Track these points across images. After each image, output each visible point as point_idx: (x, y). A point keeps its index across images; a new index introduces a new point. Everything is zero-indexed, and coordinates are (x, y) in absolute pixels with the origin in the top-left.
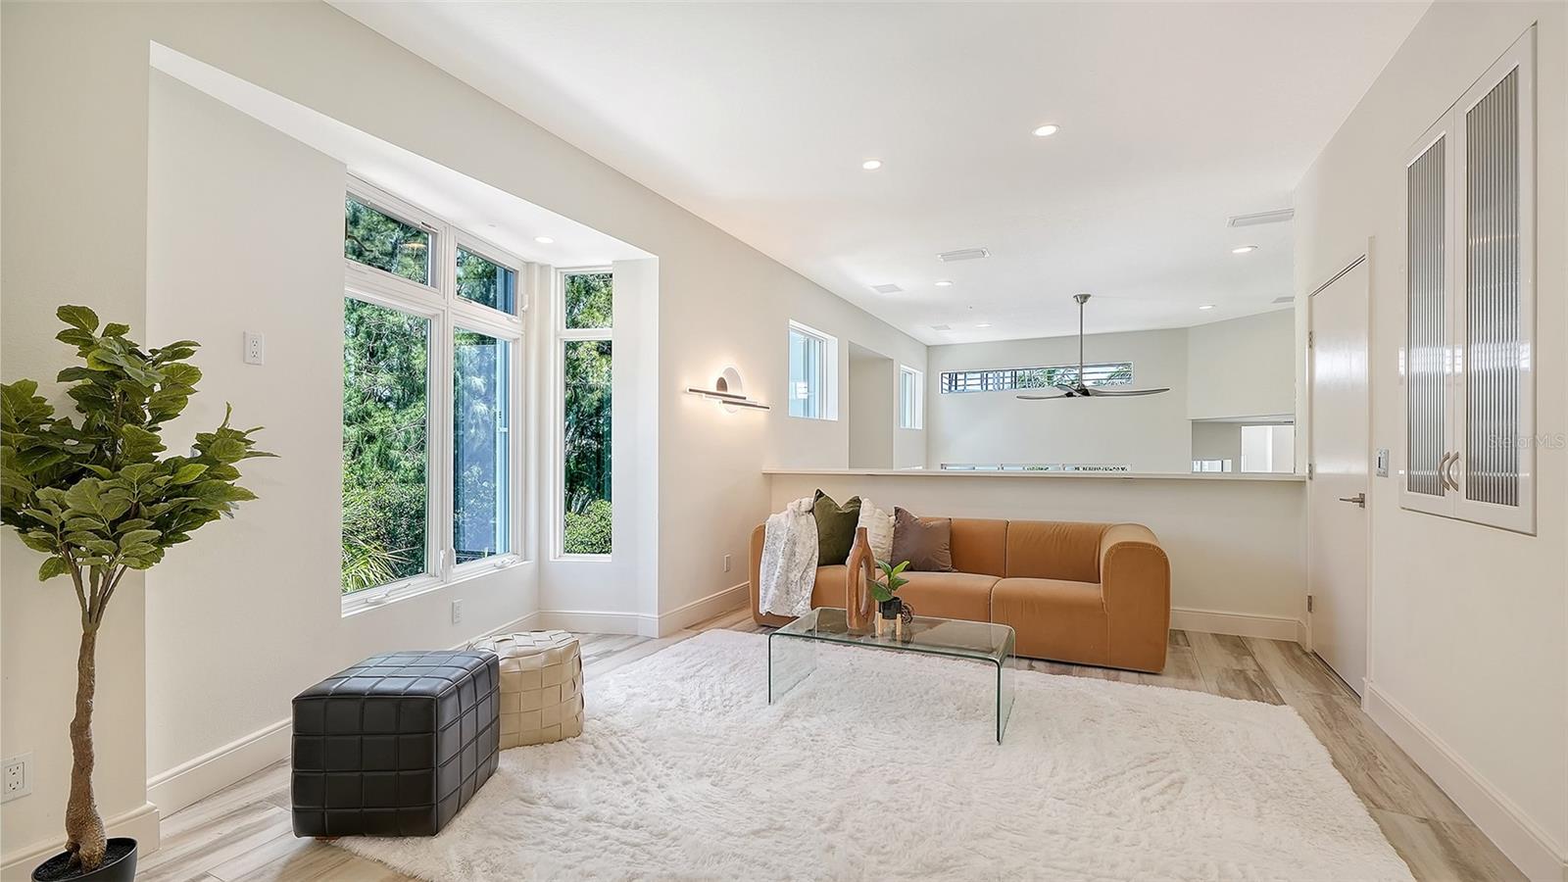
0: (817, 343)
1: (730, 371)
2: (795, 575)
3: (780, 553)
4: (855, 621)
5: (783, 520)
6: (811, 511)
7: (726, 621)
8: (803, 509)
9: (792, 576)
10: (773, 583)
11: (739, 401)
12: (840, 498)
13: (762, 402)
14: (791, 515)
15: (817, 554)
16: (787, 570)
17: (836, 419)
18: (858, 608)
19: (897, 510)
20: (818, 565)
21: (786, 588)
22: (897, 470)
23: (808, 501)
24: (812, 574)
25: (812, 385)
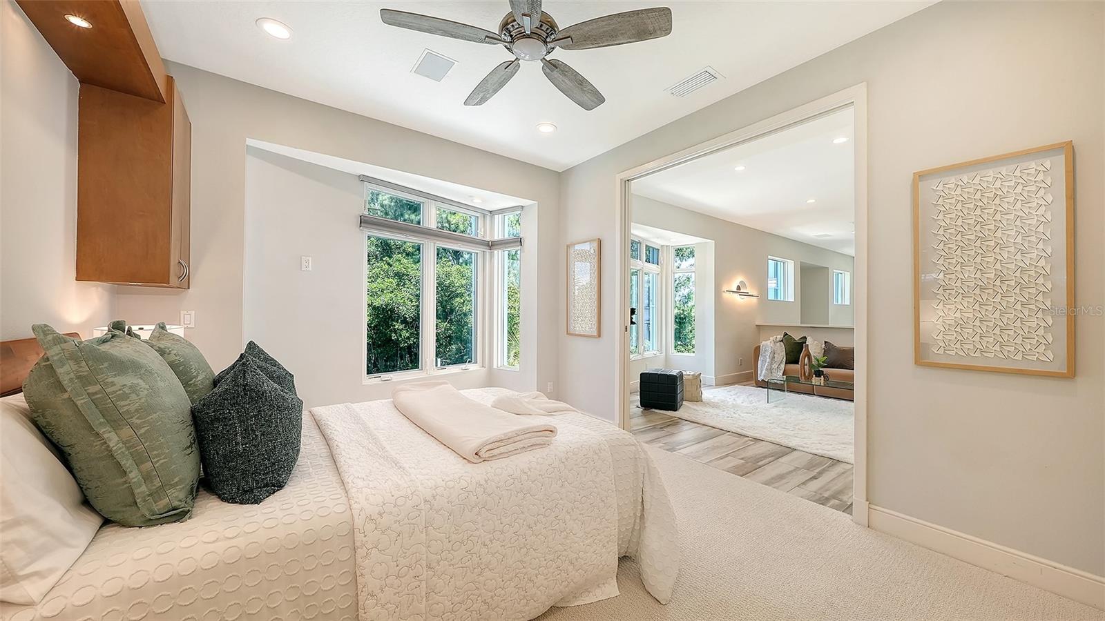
0: (782, 264)
1: (741, 282)
2: (774, 366)
3: (768, 357)
4: (803, 377)
5: (769, 343)
6: (782, 341)
7: (745, 383)
8: (778, 340)
9: (773, 366)
10: (765, 368)
11: (746, 294)
12: (797, 337)
13: (755, 293)
14: (772, 342)
15: (785, 358)
16: (771, 364)
17: (793, 300)
18: (805, 374)
19: (826, 342)
20: (786, 363)
21: (770, 370)
22: (830, 325)
23: (780, 337)
24: (783, 366)
25: (779, 281)
